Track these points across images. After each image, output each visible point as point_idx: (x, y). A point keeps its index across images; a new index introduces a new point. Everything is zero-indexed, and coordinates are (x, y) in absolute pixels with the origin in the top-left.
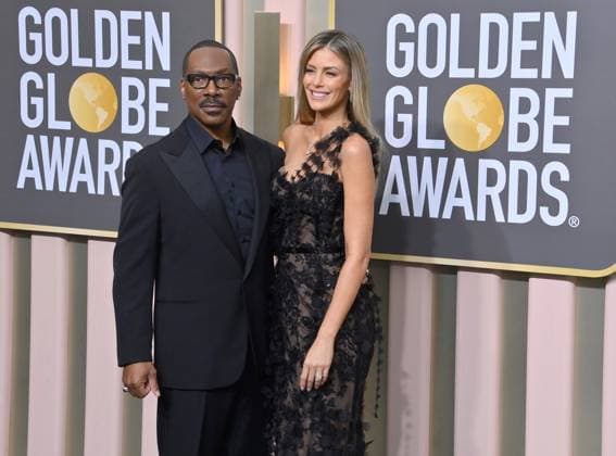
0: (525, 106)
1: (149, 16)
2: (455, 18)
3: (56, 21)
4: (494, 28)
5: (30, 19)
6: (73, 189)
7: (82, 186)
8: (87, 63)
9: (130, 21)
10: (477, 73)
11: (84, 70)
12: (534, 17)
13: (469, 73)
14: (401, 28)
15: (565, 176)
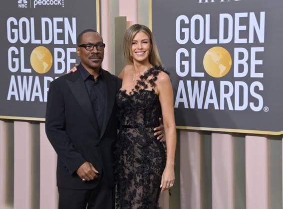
0: (241, 56)
1: (66, 19)
2: (208, 16)
3: (24, 23)
4: (226, 20)
5: (12, 23)
6: (33, 100)
7: (37, 98)
8: (38, 42)
9: (58, 22)
10: (218, 41)
11: (37, 45)
12: (245, 15)
13: (215, 41)
14: (182, 21)
15: (261, 88)
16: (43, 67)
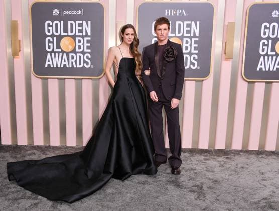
7: (65, 65)
9: (79, 24)
16: (68, 48)
